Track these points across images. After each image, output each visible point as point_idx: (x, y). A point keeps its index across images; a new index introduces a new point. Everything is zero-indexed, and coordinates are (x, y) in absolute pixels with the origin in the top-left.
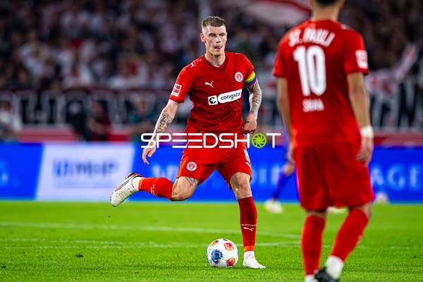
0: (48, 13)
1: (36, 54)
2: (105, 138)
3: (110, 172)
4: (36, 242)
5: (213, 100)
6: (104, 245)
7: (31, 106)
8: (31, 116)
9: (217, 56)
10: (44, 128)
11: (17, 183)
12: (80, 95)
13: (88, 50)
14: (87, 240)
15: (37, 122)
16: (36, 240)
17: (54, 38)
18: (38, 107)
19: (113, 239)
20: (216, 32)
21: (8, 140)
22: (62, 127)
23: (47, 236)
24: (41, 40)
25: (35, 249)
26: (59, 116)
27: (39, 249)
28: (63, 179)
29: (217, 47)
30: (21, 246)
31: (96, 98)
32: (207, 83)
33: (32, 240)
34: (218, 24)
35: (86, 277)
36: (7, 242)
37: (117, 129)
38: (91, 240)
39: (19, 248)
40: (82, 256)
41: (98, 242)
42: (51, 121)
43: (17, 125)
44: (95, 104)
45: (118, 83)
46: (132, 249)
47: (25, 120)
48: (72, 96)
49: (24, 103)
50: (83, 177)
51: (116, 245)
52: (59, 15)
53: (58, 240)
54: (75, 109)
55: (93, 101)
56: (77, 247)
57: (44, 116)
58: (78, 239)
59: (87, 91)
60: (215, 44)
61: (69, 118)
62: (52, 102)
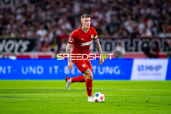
0: (135, 9)
1: (131, 25)
2: (157, 57)
3: (159, 69)
4: (131, 96)
5: (83, 45)
6: (157, 97)
7: (129, 44)
8: (129, 48)
9: (87, 29)
10: (134, 53)
11: (123, 73)
12: (147, 40)
13: (150, 23)
14: (150, 95)
15: (131, 51)
16: (131, 95)
17: (137, 18)
18: (132, 45)
19: (160, 95)
20: (88, 20)
21: (120, 57)
22: (141, 53)
23: (135, 94)
24: (132, 19)
25: (131, 99)
26: (140, 49)
27: (132, 99)
28: (141, 72)
29: (88, 26)
30: (125, 98)
31: (153, 41)
32: (82, 39)
33: (129, 95)
34: (88, 17)
35: (150, 109)
36: (120, 96)
37: (161, 53)
38: (152, 95)
39: (124, 99)
40: (148, 101)
41: (154, 96)
42: (136, 50)
43: (123, 52)
44: (153, 43)
45: (162, 35)
46: (167, 99)
47: (126, 50)
48: (144, 40)
49: (126, 43)
50: (148, 71)
51: (162, 97)
52: (139, 9)
53: (139, 95)
54: (145, 45)
55: (152, 42)
56: (147, 98)
57: (134, 48)
58: (147, 95)
59: (150, 38)
60: (87, 24)
61: (143, 49)
62: (137, 43)
